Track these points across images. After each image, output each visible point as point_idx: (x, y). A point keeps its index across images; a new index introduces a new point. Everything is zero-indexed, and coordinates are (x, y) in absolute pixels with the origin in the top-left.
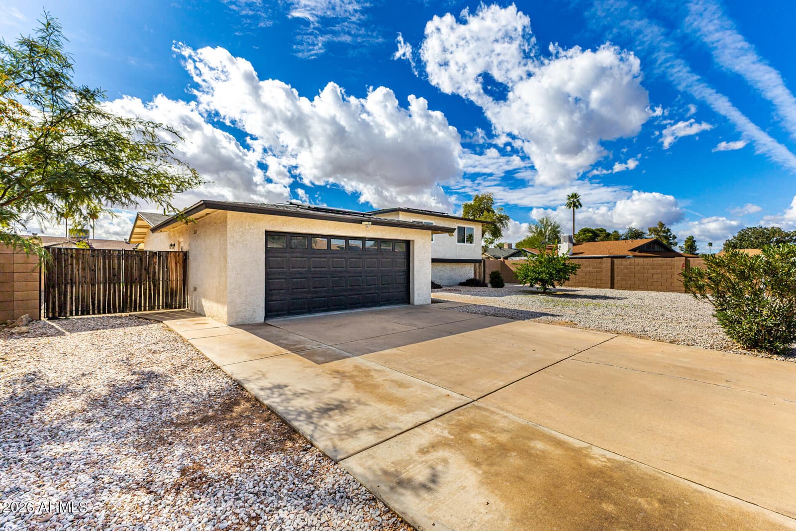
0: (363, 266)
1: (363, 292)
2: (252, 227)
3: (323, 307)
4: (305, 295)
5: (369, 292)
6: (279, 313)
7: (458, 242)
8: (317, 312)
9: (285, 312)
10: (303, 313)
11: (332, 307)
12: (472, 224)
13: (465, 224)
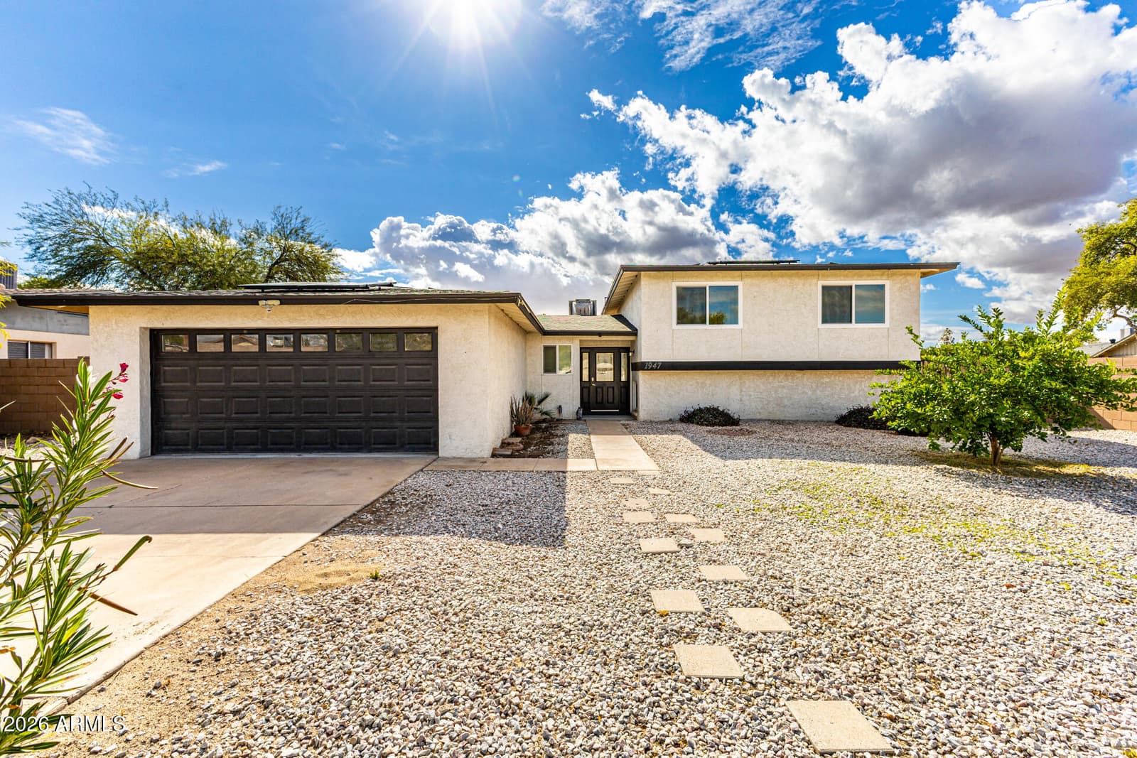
0: (332, 379)
1: (332, 424)
2: (121, 325)
3: (254, 444)
4: (220, 424)
5: (344, 424)
6: (181, 447)
7: (824, 321)
8: (241, 451)
9: (190, 447)
10: (219, 451)
11: (269, 446)
12: (877, 275)
13: (852, 277)
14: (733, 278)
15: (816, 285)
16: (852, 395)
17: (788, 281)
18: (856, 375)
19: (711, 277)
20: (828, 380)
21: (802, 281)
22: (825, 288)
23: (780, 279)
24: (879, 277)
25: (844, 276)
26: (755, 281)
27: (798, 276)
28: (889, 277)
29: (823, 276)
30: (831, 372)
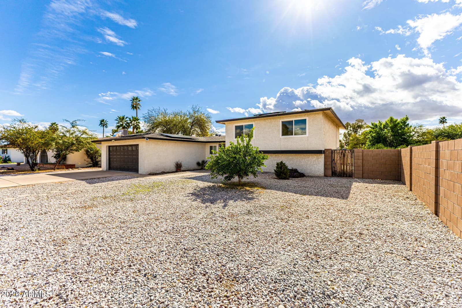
7: (283, 135)
12: (303, 115)
13: (293, 117)
14: (252, 121)
15: (279, 121)
16: (301, 164)
17: (270, 121)
18: (303, 156)
19: (245, 121)
20: (291, 158)
21: (274, 121)
22: (283, 122)
23: (267, 120)
24: (303, 116)
25: (290, 117)
26: (259, 122)
27: (273, 119)
28: (308, 116)
29: (282, 117)
30: (292, 154)
